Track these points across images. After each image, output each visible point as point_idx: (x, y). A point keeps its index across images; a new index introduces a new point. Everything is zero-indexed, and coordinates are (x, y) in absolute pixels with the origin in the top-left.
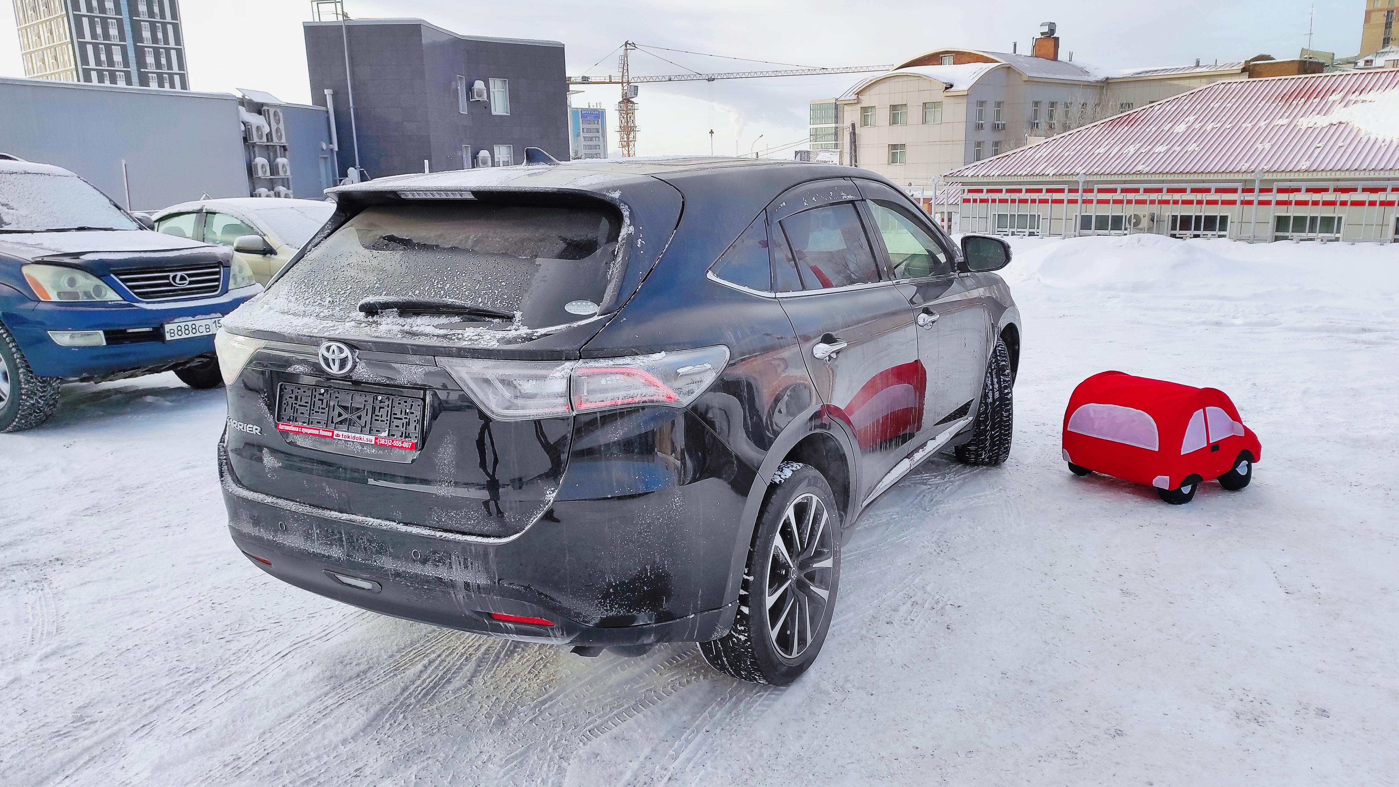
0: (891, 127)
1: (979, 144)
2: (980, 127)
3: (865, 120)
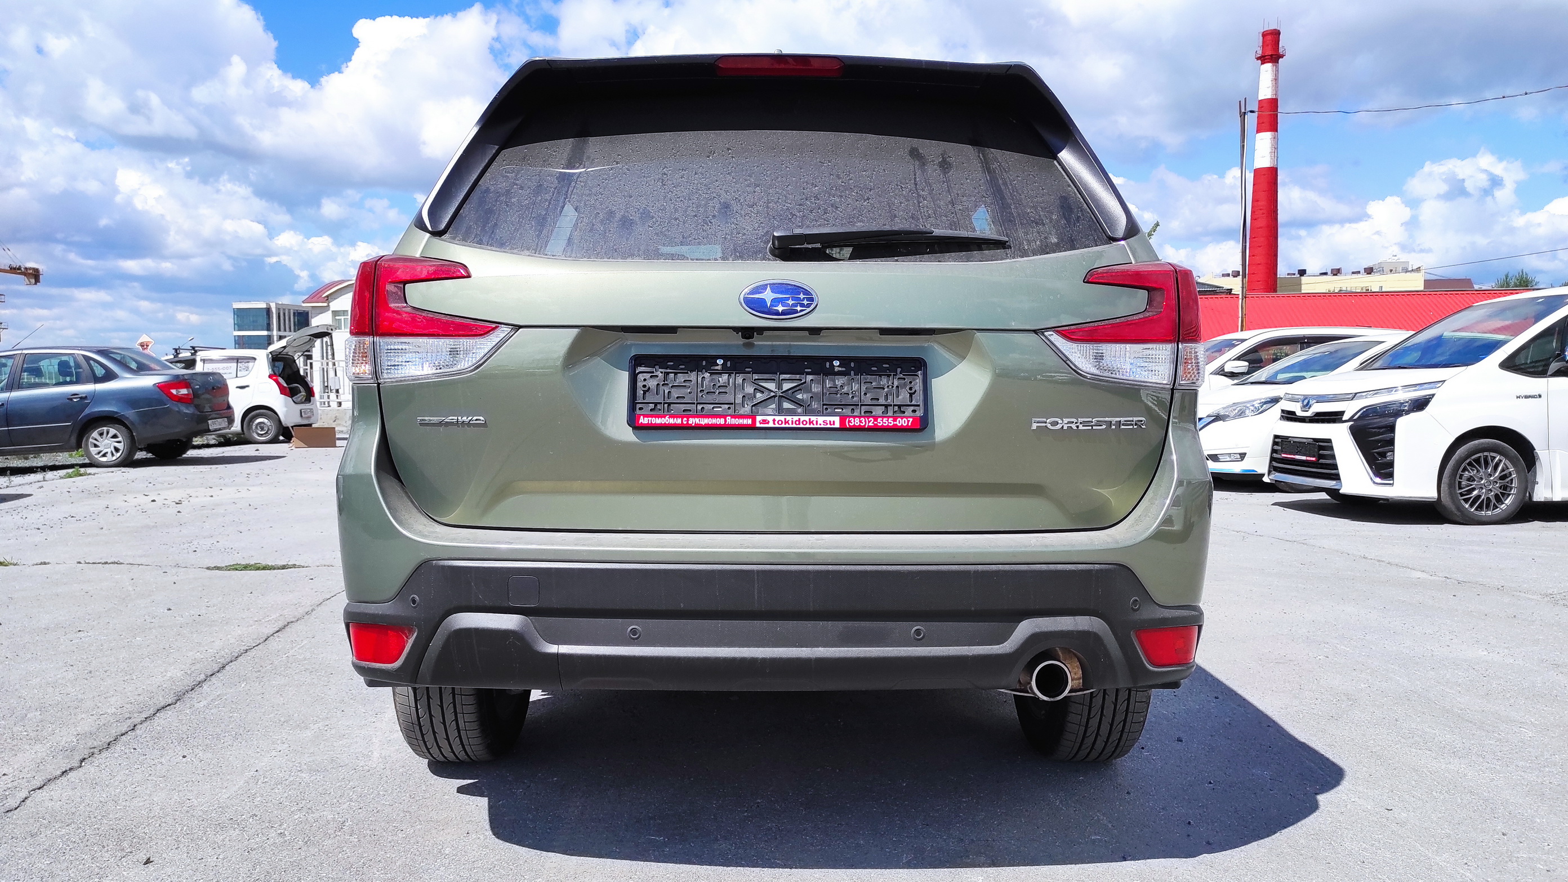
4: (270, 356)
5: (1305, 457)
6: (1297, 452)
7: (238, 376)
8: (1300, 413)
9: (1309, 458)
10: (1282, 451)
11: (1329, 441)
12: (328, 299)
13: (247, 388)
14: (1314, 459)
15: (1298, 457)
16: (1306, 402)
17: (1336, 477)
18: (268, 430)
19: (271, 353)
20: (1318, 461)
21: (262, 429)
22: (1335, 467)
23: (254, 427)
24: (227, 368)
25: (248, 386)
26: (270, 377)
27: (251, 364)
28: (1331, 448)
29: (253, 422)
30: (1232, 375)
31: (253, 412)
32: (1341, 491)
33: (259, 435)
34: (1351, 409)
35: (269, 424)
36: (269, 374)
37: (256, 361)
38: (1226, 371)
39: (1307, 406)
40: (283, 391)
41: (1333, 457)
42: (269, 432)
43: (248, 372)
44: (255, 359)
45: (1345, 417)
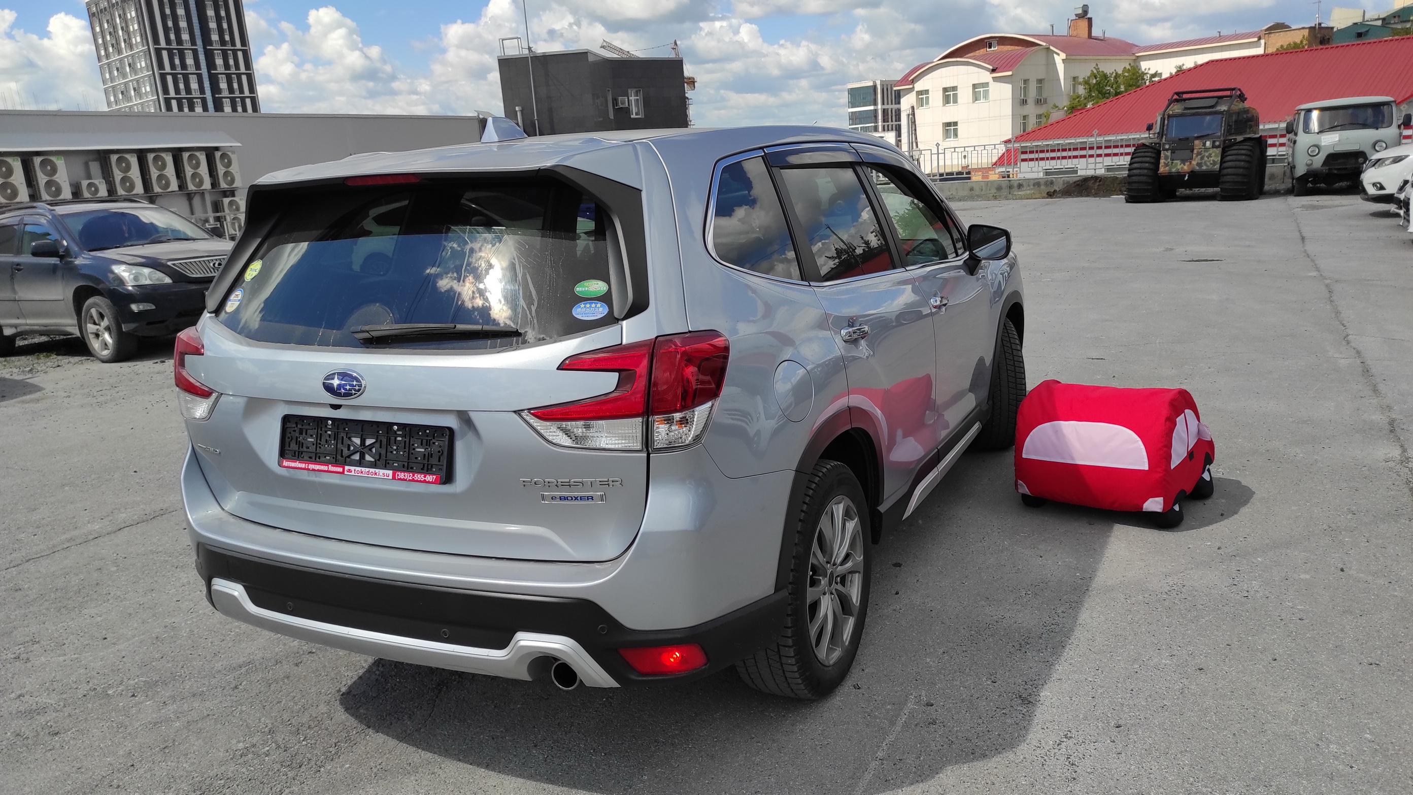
0: (945, 108)
1: (1025, 117)
2: (1024, 102)
3: (921, 102)
12: (913, 82)
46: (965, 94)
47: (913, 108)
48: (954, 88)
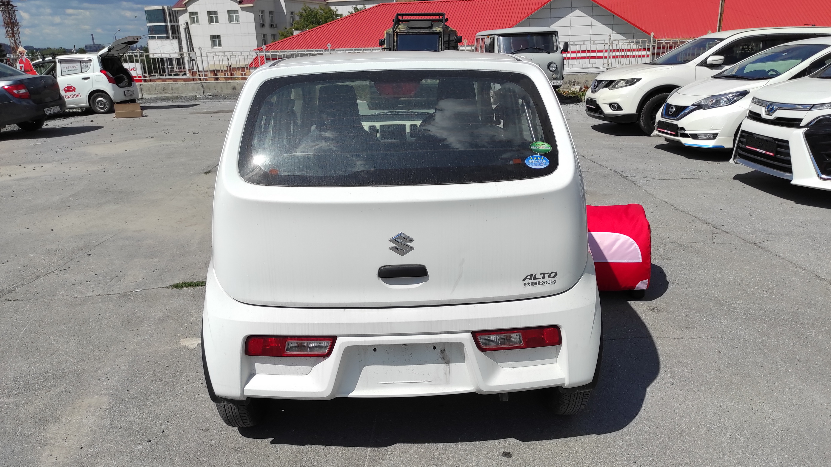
0: (210, 25)
1: (264, 35)
2: (263, 25)
3: (193, 21)
4: (100, 58)
5: (765, 152)
6: (759, 147)
7: (82, 71)
8: (764, 116)
9: (767, 153)
10: (747, 144)
11: (787, 142)
12: (186, 5)
13: (89, 79)
14: (772, 154)
15: (759, 150)
16: (771, 107)
17: (790, 170)
18: (105, 105)
19: (100, 56)
20: (776, 156)
21: (101, 105)
22: (789, 162)
23: (96, 103)
24: (75, 67)
25: (88, 78)
26: (101, 71)
27: (89, 64)
28: (788, 148)
29: (96, 100)
30: (712, 66)
31: (94, 94)
32: (792, 183)
33: (101, 108)
34: (808, 117)
35: (105, 101)
36: (100, 70)
37: (92, 62)
38: (708, 63)
39: (770, 111)
40: (110, 80)
41: (789, 155)
42: (106, 107)
43: (88, 69)
44: (90, 60)
45: (802, 124)
46: (223, 17)
47: (187, 23)
48: (215, 12)
